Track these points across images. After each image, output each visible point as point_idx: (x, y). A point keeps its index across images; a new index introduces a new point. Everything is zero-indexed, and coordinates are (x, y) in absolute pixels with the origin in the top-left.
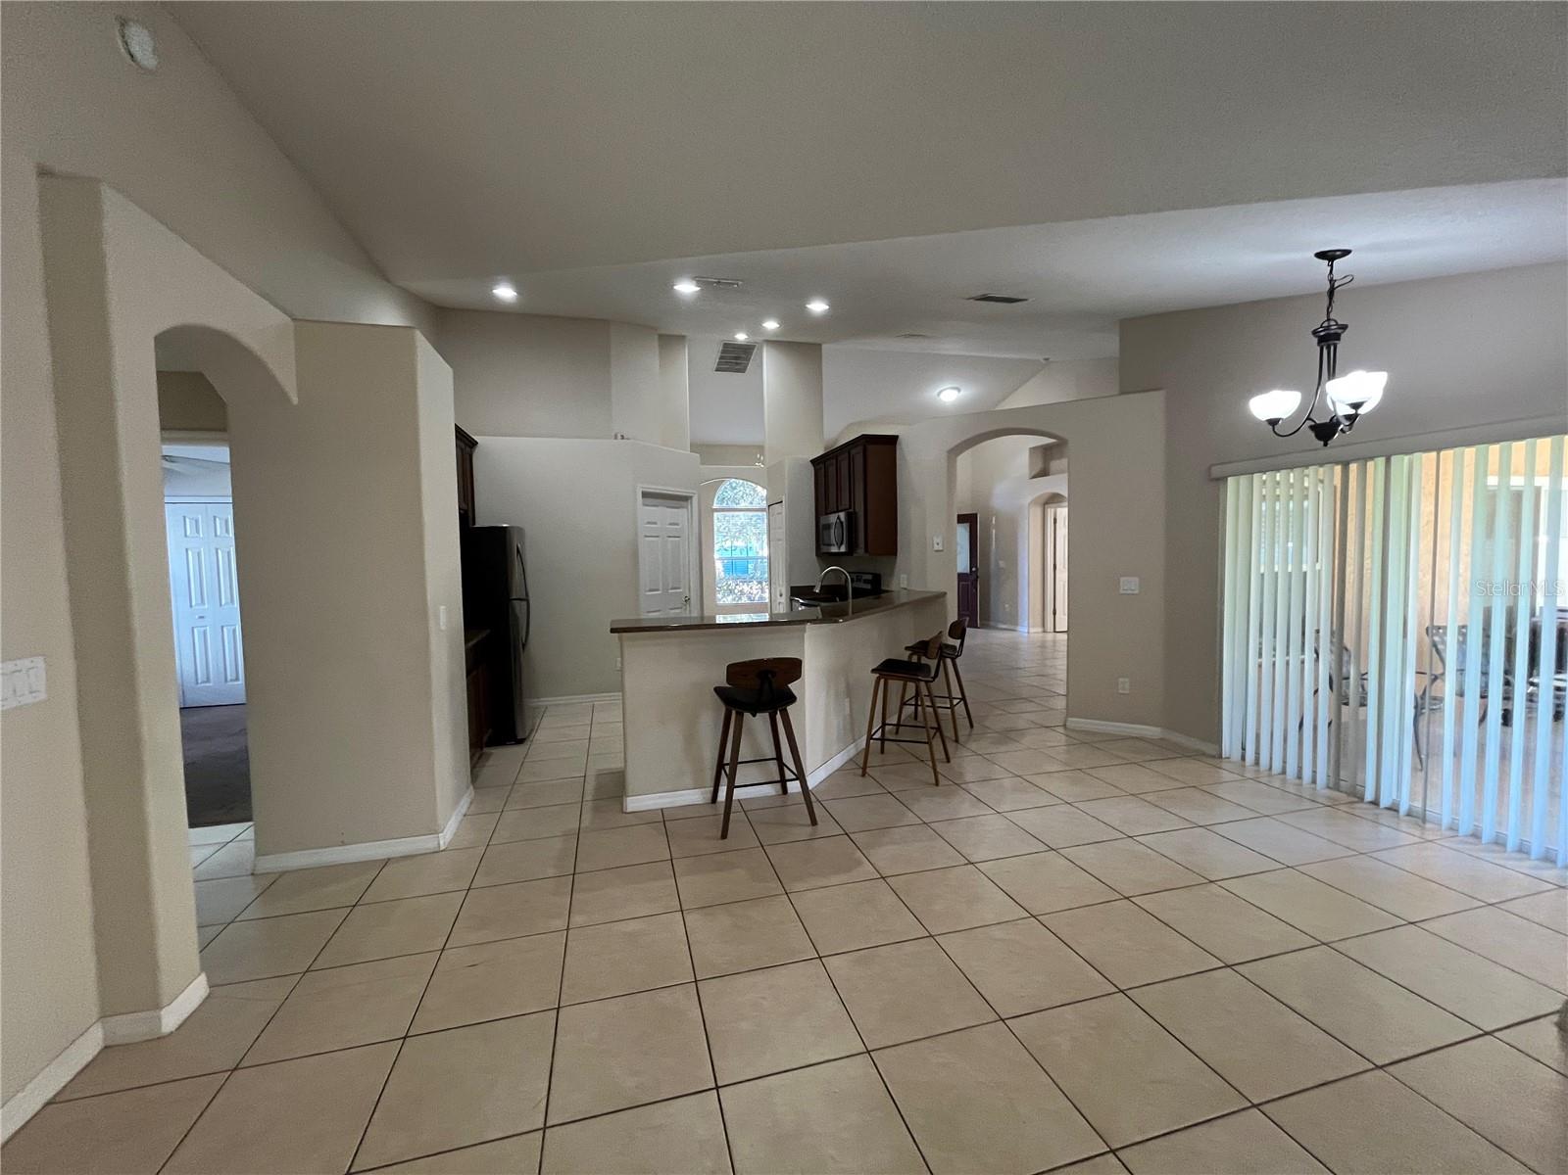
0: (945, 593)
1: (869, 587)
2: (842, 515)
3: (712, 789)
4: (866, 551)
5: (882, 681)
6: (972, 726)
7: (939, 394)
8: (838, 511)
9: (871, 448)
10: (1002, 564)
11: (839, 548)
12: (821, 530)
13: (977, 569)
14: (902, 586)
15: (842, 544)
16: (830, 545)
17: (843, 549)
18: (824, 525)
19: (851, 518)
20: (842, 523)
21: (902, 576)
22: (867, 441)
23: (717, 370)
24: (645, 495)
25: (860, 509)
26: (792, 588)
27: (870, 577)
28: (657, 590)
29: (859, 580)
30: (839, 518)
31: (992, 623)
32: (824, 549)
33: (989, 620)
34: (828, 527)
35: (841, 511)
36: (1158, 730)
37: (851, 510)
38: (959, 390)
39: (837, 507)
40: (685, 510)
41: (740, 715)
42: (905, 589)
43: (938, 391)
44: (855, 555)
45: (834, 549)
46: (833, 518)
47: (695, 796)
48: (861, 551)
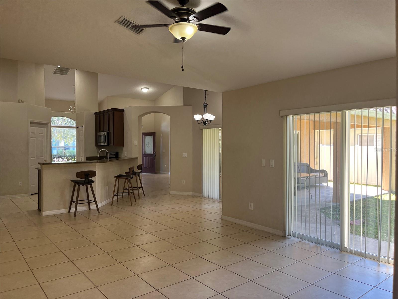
0: (138, 158)
1: (114, 156)
2: (106, 133)
3: (69, 209)
4: (114, 145)
5: (117, 180)
6: (144, 195)
7: (141, 89)
8: (104, 131)
9: (115, 112)
10: (164, 151)
11: (104, 143)
12: (97, 138)
13: (155, 152)
14: (125, 156)
15: (105, 142)
16: (101, 143)
17: (106, 144)
18: (98, 136)
19: (108, 134)
20: (105, 135)
21: (125, 153)
22: (114, 110)
23: (54, 73)
24: (31, 123)
25: (111, 131)
26: (86, 157)
27: (115, 153)
28: (35, 157)
29: (111, 154)
30: (104, 134)
31: (161, 172)
32: (99, 144)
33: (160, 171)
34: (100, 136)
35: (105, 131)
36: (191, 193)
37: (109, 131)
38: (148, 89)
39: (104, 130)
40: (45, 129)
41: (79, 186)
42: (126, 157)
43: (141, 88)
44: (110, 146)
45: (102, 144)
46: (102, 134)
47: (64, 211)
48: (112, 144)
